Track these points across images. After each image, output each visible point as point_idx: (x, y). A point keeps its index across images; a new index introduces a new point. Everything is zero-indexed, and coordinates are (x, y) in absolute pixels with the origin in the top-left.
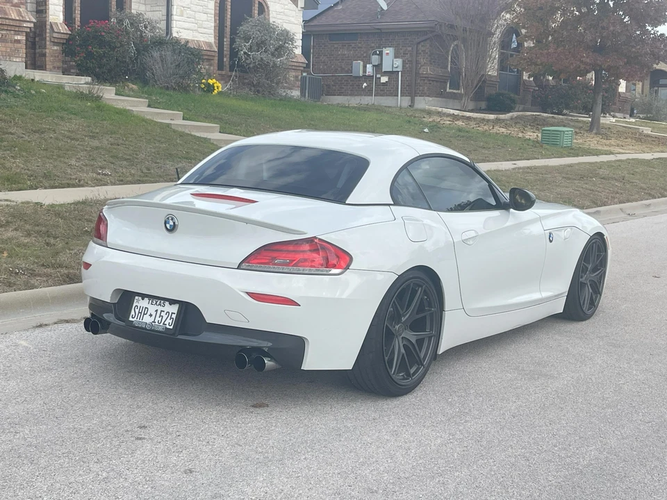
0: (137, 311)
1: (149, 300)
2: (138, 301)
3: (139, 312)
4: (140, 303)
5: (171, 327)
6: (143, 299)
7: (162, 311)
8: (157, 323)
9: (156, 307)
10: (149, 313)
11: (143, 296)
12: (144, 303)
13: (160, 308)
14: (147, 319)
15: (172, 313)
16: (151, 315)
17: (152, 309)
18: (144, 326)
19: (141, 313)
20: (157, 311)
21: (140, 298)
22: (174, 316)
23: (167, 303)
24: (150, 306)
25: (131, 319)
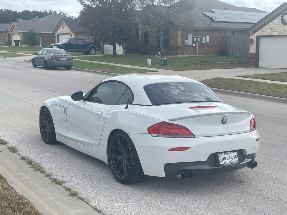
0: (222, 160)
1: (224, 153)
2: (220, 155)
3: (223, 160)
4: (221, 156)
5: (238, 161)
6: (222, 154)
7: (231, 156)
8: (232, 162)
9: (228, 156)
10: (227, 159)
11: (221, 153)
12: (223, 156)
13: (230, 155)
14: (227, 162)
15: (235, 156)
16: (228, 159)
17: (227, 157)
18: (229, 165)
19: (224, 160)
20: (229, 157)
21: (220, 154)
22: (237, 156)
23: (232, 153)
24: (225, 156)
25: (221, 164)
